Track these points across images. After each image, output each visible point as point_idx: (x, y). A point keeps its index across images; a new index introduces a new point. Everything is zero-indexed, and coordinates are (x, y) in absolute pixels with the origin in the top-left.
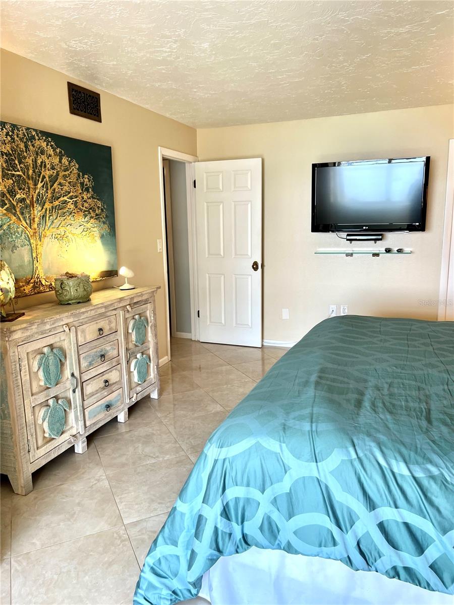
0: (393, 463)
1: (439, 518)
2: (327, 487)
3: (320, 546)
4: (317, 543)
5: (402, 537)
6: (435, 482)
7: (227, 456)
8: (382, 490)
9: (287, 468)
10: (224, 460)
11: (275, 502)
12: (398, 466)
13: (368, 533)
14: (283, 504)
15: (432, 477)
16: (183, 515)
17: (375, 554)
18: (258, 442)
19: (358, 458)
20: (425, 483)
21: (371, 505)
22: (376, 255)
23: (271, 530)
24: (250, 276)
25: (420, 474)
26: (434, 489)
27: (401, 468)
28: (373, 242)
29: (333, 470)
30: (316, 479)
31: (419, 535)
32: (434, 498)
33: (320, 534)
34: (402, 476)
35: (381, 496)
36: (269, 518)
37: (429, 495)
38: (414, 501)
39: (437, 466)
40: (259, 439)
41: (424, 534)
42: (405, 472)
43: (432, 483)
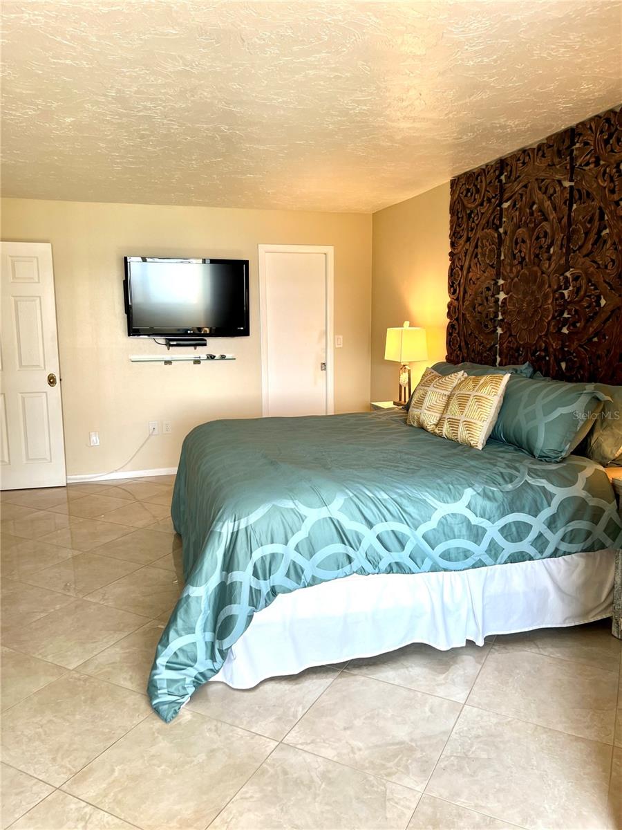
0: (376, 493)
1: (412, 520)
2: (338, 522)
3: (338, 569)
4: (336, 568)
5: (391, 542)
6: (405, 498)
7: (249, 524)
8: (375, 513)
9: (304, 518)
10: (246, 528)
11: (297, 549)
12: (380, 494)
13: (371, 545)
14: (305, 548)
15: (401, 496)
16: (198, 598)
17: (377, 558)
18: (273, 505)
19: (355, 495)
20: (399, 500)
21: (370, 525)
22: (197, 362)
23: (296, 572)
24: (45, 394)
25: (395, 496)
26: (404, 502)
27: (383, 496)
28: (193, 348)
29: (341, 508)
30: (328, 519)
31: (400, 537)
32: (406, 509)
33: (337, 559)
34: (385, 500)
35: (375, 517)
36: (294, 563)
37: (403, 507)
38: (395, 514)
39: (401, 489)
40: (274, 503)
41: (403, 534)
42: (386, 497)
43: (402, 499)
